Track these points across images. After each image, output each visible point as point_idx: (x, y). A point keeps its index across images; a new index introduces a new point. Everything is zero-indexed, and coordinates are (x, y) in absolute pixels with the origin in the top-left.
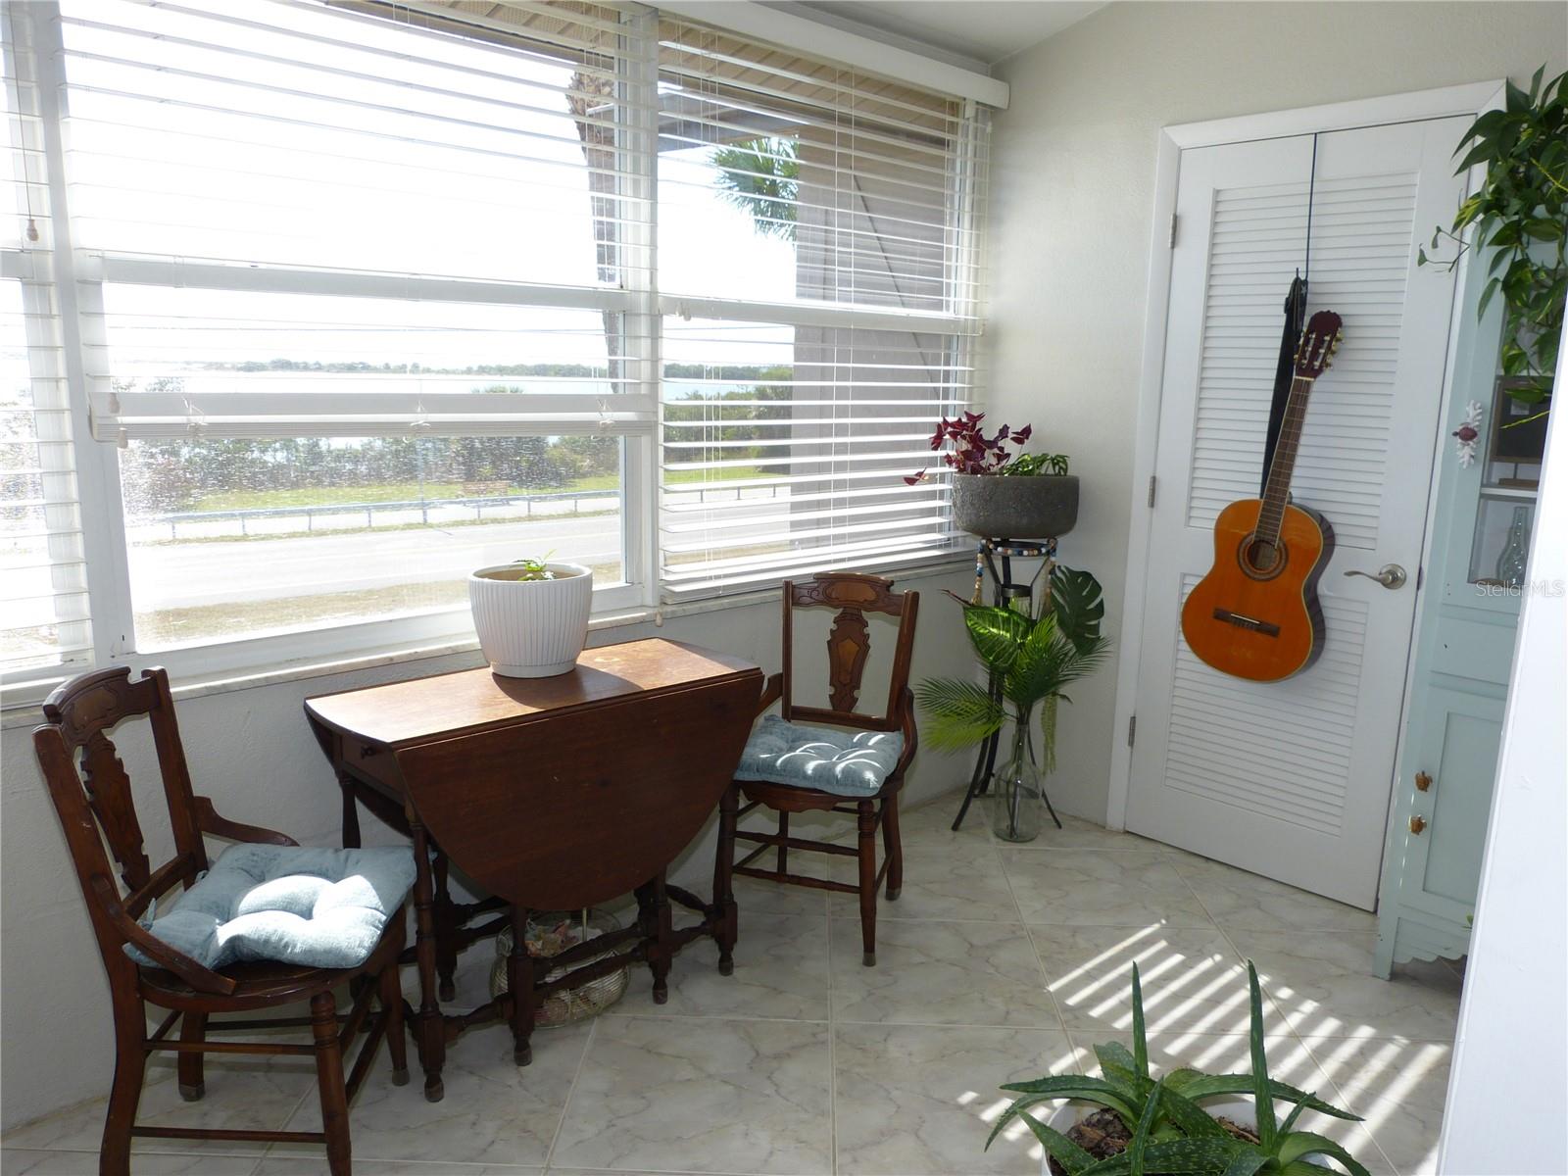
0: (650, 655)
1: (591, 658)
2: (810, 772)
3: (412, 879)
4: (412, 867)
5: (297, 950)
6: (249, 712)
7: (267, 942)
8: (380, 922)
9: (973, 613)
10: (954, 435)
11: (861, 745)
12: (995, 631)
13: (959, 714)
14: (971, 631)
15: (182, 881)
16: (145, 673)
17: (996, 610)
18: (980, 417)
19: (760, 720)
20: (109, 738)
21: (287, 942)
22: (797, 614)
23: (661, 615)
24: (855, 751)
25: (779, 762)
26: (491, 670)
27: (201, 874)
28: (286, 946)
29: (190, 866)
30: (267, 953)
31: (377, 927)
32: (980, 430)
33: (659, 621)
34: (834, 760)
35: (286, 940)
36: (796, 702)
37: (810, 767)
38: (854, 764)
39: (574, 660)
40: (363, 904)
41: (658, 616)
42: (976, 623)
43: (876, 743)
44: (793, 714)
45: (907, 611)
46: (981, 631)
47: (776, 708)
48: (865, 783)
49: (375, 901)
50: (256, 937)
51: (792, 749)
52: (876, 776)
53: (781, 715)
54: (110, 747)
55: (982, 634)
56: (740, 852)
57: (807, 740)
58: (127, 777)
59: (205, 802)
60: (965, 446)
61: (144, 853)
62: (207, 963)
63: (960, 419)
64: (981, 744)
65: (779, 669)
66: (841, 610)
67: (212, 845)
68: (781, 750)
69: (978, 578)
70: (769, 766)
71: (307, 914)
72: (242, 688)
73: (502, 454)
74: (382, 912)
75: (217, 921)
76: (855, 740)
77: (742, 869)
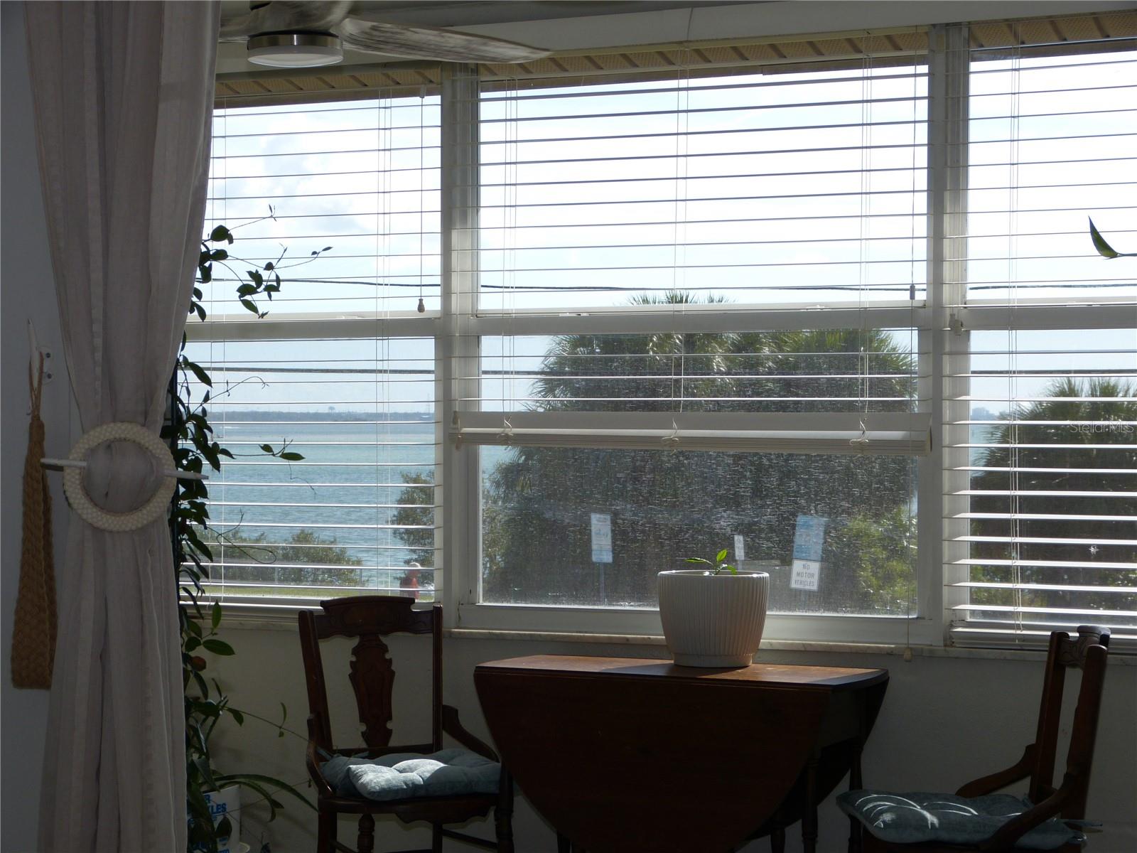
20: (384, 642)
54: (384, 649)
58: (393, 673)
59: (453, 712)
61: (389, 727)
73: (790, 471)
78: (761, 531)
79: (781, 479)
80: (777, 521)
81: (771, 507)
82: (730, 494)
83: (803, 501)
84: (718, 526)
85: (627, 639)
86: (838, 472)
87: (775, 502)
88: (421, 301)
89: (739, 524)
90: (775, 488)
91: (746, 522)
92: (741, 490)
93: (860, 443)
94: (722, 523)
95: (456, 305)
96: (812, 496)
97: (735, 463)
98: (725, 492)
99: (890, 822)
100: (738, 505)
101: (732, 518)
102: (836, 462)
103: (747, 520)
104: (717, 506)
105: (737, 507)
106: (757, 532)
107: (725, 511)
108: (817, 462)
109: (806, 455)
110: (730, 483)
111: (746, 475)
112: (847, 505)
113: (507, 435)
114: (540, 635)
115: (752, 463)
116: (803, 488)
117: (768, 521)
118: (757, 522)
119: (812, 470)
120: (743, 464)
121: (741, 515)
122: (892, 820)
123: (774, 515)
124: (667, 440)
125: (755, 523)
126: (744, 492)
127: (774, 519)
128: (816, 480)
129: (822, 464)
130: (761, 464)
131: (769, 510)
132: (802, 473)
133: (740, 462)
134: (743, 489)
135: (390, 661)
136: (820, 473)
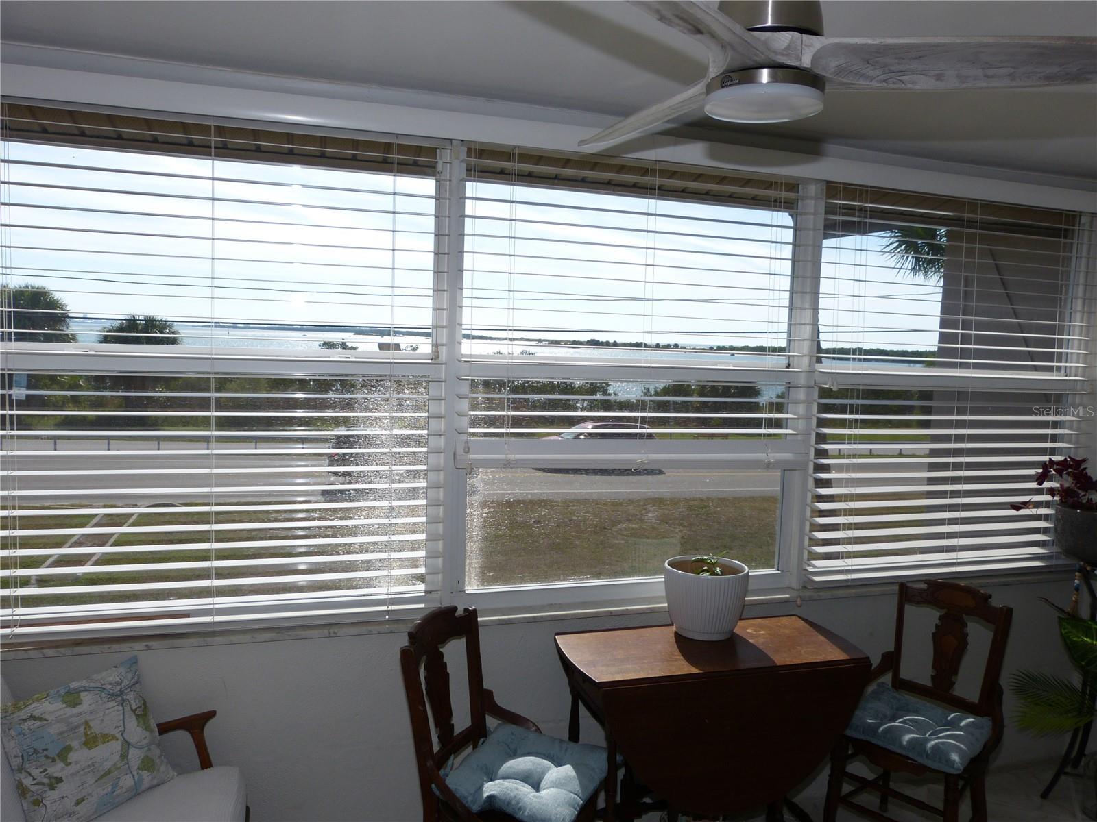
0: (787, 631)
1: (745, 628)
2: (905, 743)
3: (604, 775)
4: (605, 765)
5: (526, 814)
6: (522, 637)
7: (509, 803)
8: (578, 805)
9: (1067, 623)
10: (1059, 472)
11: (953, 725)
12: (1088, 640)
13: (1050, 705)
14: (1064, 638)
15: (471, 742)
16: (466, 610)
17: (1090, 623)
18: (1084, 461)
19: (871, 688)
20: (441, 650)
21: (520, 807)
22: (909, 609)
23: (801, 597)
24: (947, 730)
25: (881, 729)
26: (674, 628)
27: (482, 740)
28: (520, 809)
29: (476, 734)
30: (509, 810)
31: (575, 809)
32: (1085, 469)
33: (799, 603)
34: (927, 736)
35: (520, 804)
36: (904, 674)
37: (907, 738)
38: (943, 743)
39: (733, 630)
40: (570, 789)
41: (799, 599)
42: (1070, 632)
43: (967, 725)
44: (901, 685)
45: (1001, 621)
46: (1075, 639)
47: (887, 678)
48: (950, 763)
49: (578, 788)
50: (503, 799)
51: (894, 719)
52: (961, 758)
53: (890, 685)
54: (441, 655)
55: (1076, 642)
56: (846, 788)
57: (909, 712)
58: (448, 674)
59: (490, 693)
60: (1068, 482)
61: (452, 723)
62: (475, 808)
63: (1066, 459)
64: (1072, 732)
65: (891, 648)
66: (945, 610)
67: (491, 722)
68: (885, 716)
69: (1075, 592)
70: (873, 729)
71: (536, 787)
72: (519, 621)
74: (580, 798)
75: (485, 779)
76: (949, 718)
77: (846, 801)
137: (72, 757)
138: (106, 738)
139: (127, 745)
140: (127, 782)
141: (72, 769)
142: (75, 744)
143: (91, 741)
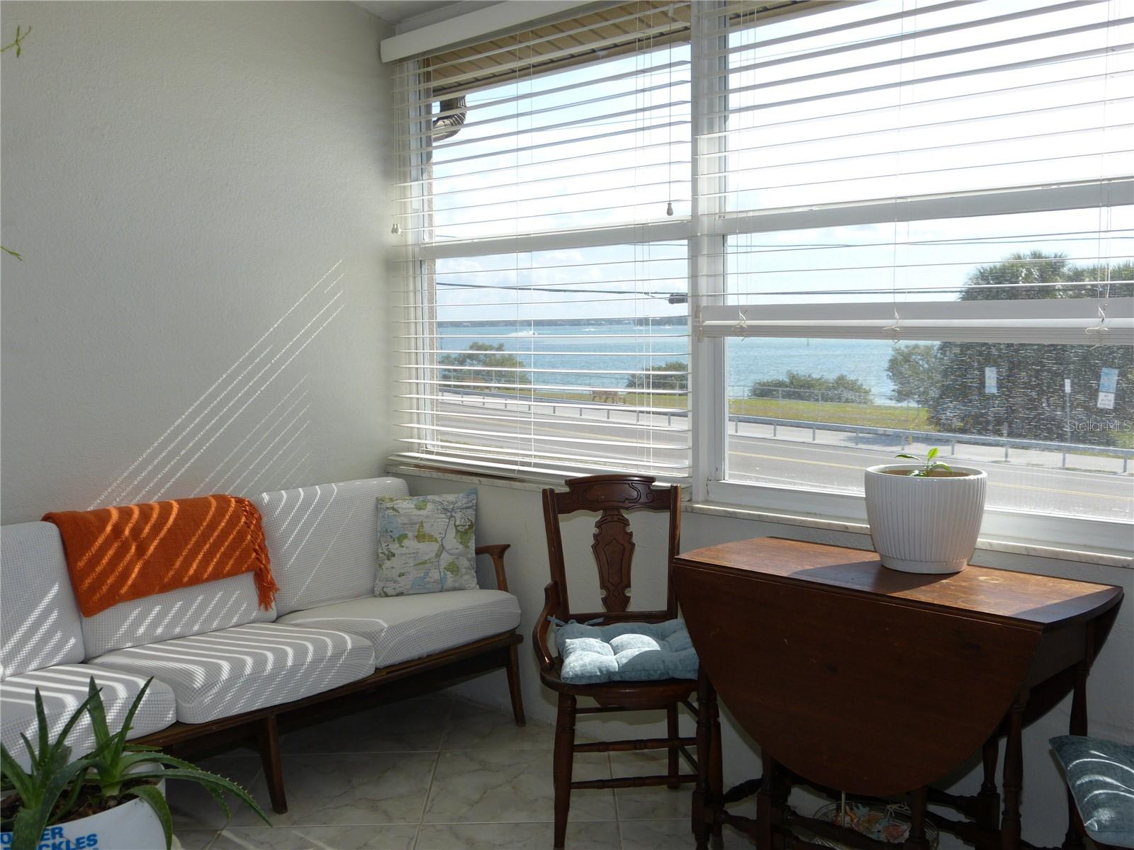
20: (625, 516)
54: (623, 522)
58: (633, 545)
61: (629, 595)
78: (988, 423)
79: (1010, 370)
80: (1005, 413)
81: (999, 399)
82: (957, 385)
83: (1034, 393)
84: (943, 416)
85: (847, 527)
86: (1074, 363)
87: (1003, 394)
88: (669, 204)
89: (965, 416)
90: (1004, 379)
91: (973, 413)
92: (969, 381)
93: (1098, 331)
94: (948, 414)
95: (703, 208)
96: (1045, 388)
97: (962, 353)
98: (951, 383)
99: (1107, 823)
100: (965, 395)
101: (958, 409)
102: (1072, 353)
103: (974, 411)
104: (944, 397)
105: (963, 398)
106: (984, 424)
107: (951, 402)
108: (1050, 352)
109: (1038, 345)
110: (957, 373)
111: (973, 366)
112: (1083, 398)
113: (741, 327)
114: (767, 516)
115: (980, 354)
116: (1034, 379)
117: (996, 413)
118: (984, 414)
119: (1045, 361)
120: (970, 354)
121: (968, 406)
122: (1112, 820)
123: (1002, 407)
124: (889, 330)
125: (982, 415)
126: (971, 383)
127: (1002, 411)
128: (1049, 371)
129: (1056, 354)
130: (989, 354)
131: (997, 402)
132: (1033, 364)
133: (968, 352)
134: (971, 380)
135: (631, 534)
136: (1054, 364)
137: (406, 542)
138: (431, 538)
139: (442, 547)
140: (435, 575)
141: (404, 550)
142: (410, 535)
143: (421, 537)
